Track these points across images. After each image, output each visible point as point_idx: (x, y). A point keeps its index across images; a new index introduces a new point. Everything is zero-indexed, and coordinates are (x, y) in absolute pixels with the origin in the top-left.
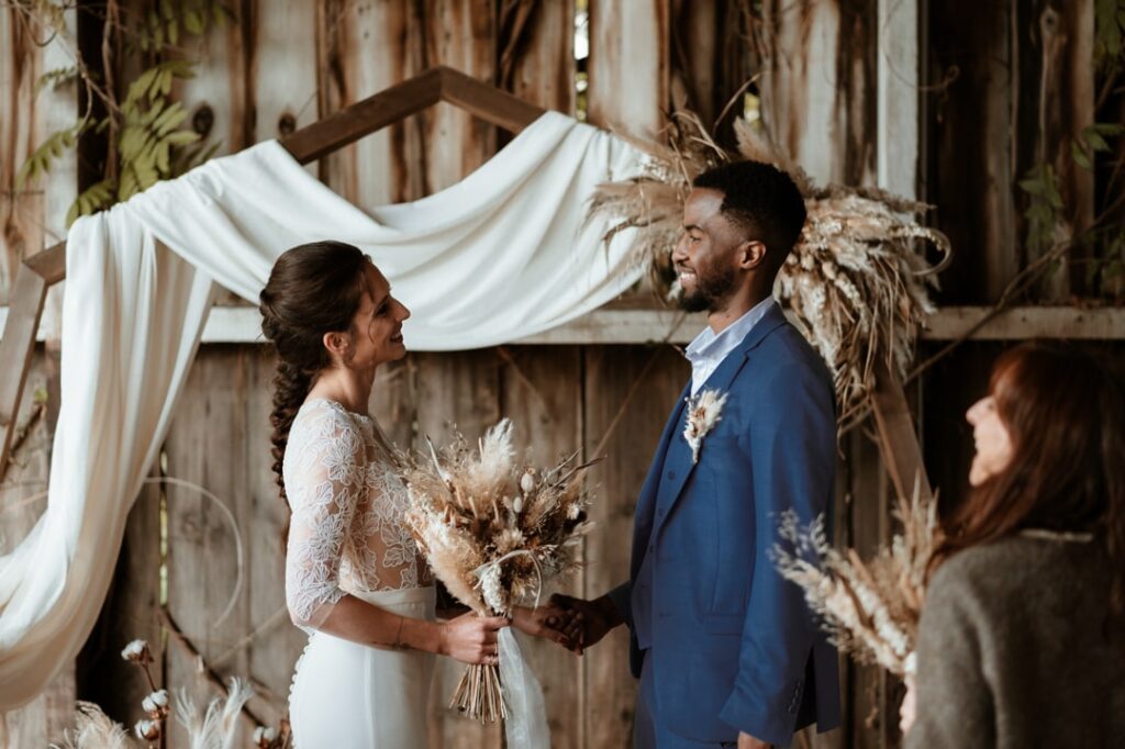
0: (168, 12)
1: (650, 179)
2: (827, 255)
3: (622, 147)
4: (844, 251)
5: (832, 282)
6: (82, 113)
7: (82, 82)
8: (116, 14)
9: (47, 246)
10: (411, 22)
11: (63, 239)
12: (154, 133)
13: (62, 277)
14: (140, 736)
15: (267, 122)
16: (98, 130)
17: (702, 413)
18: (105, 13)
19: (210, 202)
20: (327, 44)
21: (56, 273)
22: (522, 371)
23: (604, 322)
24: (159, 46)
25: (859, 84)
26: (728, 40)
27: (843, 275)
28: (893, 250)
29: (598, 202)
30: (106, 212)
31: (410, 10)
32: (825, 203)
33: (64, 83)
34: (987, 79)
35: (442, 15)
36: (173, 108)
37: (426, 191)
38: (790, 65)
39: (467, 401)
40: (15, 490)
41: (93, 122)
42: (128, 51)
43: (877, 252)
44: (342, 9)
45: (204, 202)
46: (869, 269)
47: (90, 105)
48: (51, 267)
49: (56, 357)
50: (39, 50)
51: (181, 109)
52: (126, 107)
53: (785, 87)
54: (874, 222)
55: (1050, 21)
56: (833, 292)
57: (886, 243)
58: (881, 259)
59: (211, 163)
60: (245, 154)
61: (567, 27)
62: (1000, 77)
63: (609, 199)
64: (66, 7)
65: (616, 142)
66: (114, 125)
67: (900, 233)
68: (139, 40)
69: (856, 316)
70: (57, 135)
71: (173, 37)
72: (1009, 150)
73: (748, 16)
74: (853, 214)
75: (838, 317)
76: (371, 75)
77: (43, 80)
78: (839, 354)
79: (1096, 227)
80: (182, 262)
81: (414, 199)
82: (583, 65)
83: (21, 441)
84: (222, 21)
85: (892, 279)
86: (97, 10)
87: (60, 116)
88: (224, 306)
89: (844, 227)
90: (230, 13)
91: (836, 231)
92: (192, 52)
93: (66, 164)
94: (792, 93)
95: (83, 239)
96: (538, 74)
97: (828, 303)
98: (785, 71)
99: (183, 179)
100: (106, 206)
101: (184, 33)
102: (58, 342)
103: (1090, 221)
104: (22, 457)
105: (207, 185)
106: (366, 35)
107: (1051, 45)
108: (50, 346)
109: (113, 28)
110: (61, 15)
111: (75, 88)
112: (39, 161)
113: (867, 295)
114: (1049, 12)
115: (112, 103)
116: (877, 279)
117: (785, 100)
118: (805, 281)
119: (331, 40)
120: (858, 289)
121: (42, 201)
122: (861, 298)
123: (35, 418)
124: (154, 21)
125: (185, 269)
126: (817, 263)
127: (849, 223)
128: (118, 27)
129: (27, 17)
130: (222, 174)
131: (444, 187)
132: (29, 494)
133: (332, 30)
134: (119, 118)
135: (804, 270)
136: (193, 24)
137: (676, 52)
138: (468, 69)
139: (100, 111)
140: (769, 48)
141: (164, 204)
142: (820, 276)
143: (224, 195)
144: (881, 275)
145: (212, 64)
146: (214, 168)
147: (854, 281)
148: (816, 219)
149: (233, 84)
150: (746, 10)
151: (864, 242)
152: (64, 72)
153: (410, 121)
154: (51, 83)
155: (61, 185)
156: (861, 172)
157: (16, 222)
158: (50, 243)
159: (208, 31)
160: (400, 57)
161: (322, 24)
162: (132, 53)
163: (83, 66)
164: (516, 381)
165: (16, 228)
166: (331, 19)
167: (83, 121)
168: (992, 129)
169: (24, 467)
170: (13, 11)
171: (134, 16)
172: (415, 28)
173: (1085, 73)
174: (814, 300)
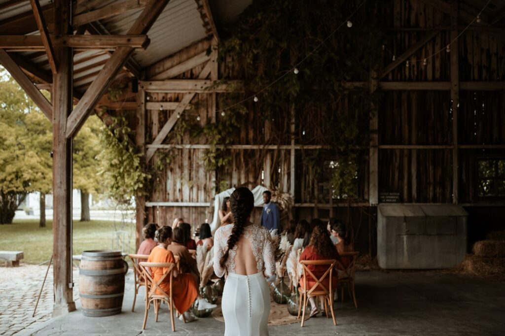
0: (224, 175)
4: (285, 198)
7: (216, 182)
15: (233, 185)
18: (218, 175)
24: (223, 178)
26: (277, 178)
27: (285, 200)
32: (283, 194)
35: (249, 176)
38: (283, 180)
41: (217, 186)
42: (220, 179)
46: (287, 200)
47: (217, 184)
48: (214, 199)
50: (212, 179)
51: (225, 184)
53: (282, 182)
55: (307, 176)
60: (231, 189)
61: (261, 176)
62: (303, 181)
64: (214, 175)
65: (265, 187)
66: (219, 186)
70: (213, 187)
72: (303, 188)
75: (285, 204)
76: (243, 182)
78: (285, 207)
82: (263, 180)
85: (289, 201)
87: (214, 185)
89: (285, 196)
90: (229, 175)
92: (226, 179)
93: (214, 189)
95: (217, 197)
96: (259, 181)
99: (225, 191)
100: (218, 193)
101: (225, 177)
102: (214, 206)
106: (242, 178)
107: (307, 179)
109: (219, 177)
112: (212, 189)
115: (219, 184)
117: (282, 184)
119: (239, 178)
120: (286, 202)
121: (212, 193)
129: (211, 176)
138: (252, 182)
140: (281, 179)
141: (224, 193)
145: (228, 180)
149: (230, 182)
154: (213, 182)
155: (214, 192)
156: (289, 191)
157: (210, 195)
158: (213, 197)
159: (227, 177)
160: (246, 180)
163: (216, 180)
164: (256, 211)
166: (239, 176)
168: (302, 186)
170: (209, 175)
171: (221, 176)
172: (247, 177)
173: (311, 182)
174: (282, 203)
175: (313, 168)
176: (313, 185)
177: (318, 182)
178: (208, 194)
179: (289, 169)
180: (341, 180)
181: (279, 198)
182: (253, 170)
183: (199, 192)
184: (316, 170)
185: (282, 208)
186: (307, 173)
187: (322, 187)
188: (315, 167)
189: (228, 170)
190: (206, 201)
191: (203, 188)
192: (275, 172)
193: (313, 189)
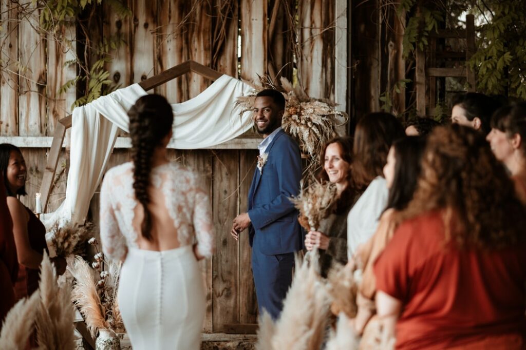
0: (106, 42)
1: (253, 96)
2: (309, 120)
3: (246, 86)
4: (314, 118)
5: (311, 128)
6: (77, 75)
7: (78, 65)
8: (89, 43)
9: (66, 116)
10: (184, 45)
11: (71, 114)
12: (99, 80)
13: (71, 126)
14: (93, 267)
15: (137, 78)
16: (83, 80)
17: (262, 159)
18: (85, 42)
19: (117, 102)
20: (157, 53)
21: (69, 124)
22: (219, 158)
23: (245, 142)
24: (102, 53)
25: (329, 66)
26: (287, 51)
27: (314, 126)
28: (330, 118)
29: (238, 103)
30: (85, 106)
31: (184, 41)
32: (308, 103)
33: (71, 65)
34: (371, 64)
35: (194, 43)
36: (105, 73)
37: (189, 98)
38: (307, 59)
39: (202, 168)
40: (55, 195)
41: (81, 77)
42: (92, 55)
43: (324, 119)
44: (162, 41)
45: (115, 103)
46: (323, 124)
47: (80, 72)
48: (67, 123)
49: (69, 152)
50: (64, 54)
51: (108, 73)
52: (92, 72)
53: (305, 66)
54: (323, 109)
55: (391, 46)
56: (311, 131)
57: (328, 116)
58: (326, 121)
59: (118, 90)
60: (128, 88)
61: (235, 46)
62: (375, 64)
63: (242, 102)
64: (73, 41)
65: (245, 84)
66: (88, 78)
67: (332, 113)
68: (96, 51)
69: (318, 139)
70: (69, 81)
71: (107, 50)
72: (378, 87)
73: (294, 44)
74: (317, 107)
75: (313, 139)
76: (171, 61)
77: (65, 64)
78: (313, 151)
79: (406, 111)
80: (108, 121)
81: (185, 101)
82: (240, 60)
83: (58, 180)
84: (123, 45)
85: (330, 127)
86: (82, 41)
87: (70, 75)
88: (123, 137)
89: (314, 111)
90: (126, 42)
91: (312, 112)
92: (113, 55)
93: (72, 90)
94: (307, 69)
95: (77, 114)
96: (226, 61)
97: (310, 134)
98: (305, 61)
99: (109, 95)
100: (84, 104)
101: (110, 49)
102: (69, 148)
103: (404, 110)
104: (58, 185)
105: (116, 97)
106: (170, 49)
107: (391, 54)
108: (67, 149)
109: (88, 47)
110: (71, 43)
111: (75, 66)
112: (63, 89)
113: (322, 132)
114: (391, 43)
115: (87, 72)
116: (325, 127)
117: (305, 70)
118: (302, 128)
119: (158, 51)
120: (319, 130)
121: (65, 103)
122: (320, 133)
123: (62, 172)
124: (101, 45)
125: (109, 124)
126: (306, 122)
127: (316, 109)
128: (90, 47)
129: (60, 44)
130: (121, 93)
131: (194, 97)
132: (60, 197)
133: (158, 48)
134: (90, 76)
135: (302, 124)
136: (113, 45)
137: (270, 55)
138: (202, 63)
139: (83, 74)
140: (300, 54)
141: (102, 103)
142: (307, 126)
143: (121, 100)
144: (326, 126)
145: (120, 58)
146: (118, 92)
147: (318, 128)
148: (306, 108)
149: (127, 65)
150: (293, 41)
151: (320, 115)
152: (72, 61)
153: (183, 76)
154: (68, 65)
155: (70, 96)
156: (330, 95)
157: (56, 109)
158: (67, 115)
159: (119, 48)
160: (181, 56)
161: (155, 46)
162: (94, 55)
163: (78, 59)
164: (218, 162)
165: (56, 111)
166: (158, 44)
167: (78, 77)
168: (372, 81)
169: (59, 187)
170: (56, 42)
171: (94, 44)
172: (185, 47)
173: (402, 63)
174: (306, 134)
175: (409, 16)
176: (410, 74)
177: (428, 66)
178: (52, 105)
179: (328, 20)
180: (508, 56)
181: (295, 117)
182: (206, 23)
183: (23, 99)
184: (423, 24)
185: (307, 153)
186: (391, 34)
187: (442, 80)
188: (418, 15)
189: (119, 24)
190: (44, 131)
191: (34, 88)
192: (280, 31)
193: (410, 87)
